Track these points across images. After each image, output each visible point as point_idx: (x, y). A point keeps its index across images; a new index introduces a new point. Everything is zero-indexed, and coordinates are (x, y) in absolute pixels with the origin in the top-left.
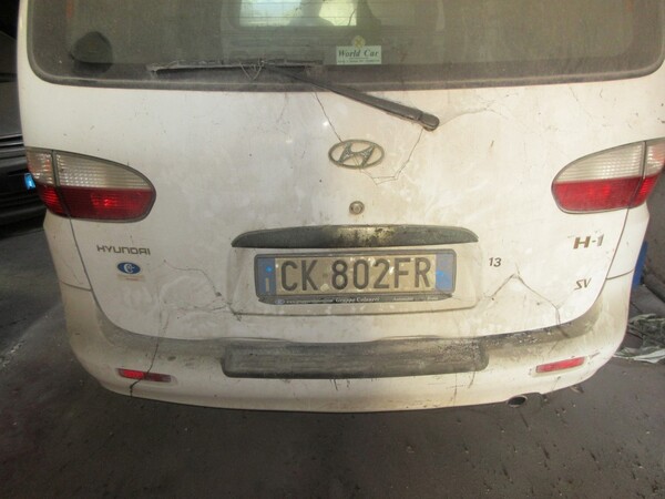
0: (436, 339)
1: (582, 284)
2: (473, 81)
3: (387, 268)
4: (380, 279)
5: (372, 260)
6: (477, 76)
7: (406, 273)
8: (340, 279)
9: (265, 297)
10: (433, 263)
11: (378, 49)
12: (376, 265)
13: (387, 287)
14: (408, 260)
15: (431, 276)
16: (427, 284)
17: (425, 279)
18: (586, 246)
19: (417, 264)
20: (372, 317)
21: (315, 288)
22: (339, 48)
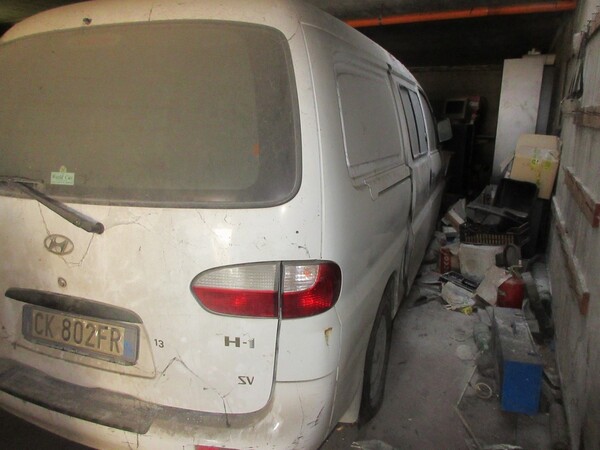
0: (134, 398)
1: (247, 381)
2: (127, 201)
3: (93, 332)
4: (89, 339)
5: (85, 323)
6: (129, 198)
7: (104, 338)
8: (66, 332)
9: (27, 335)
10: (123, 334)
11: (72, 175)
12: (88, 327)
13: (93, 346)
14: (106, 328)
15: (121, 344)
16: (118, 351)
17: (117, 346)
18: (238, 345)
19: (112, 333)
20: (85, 368)
21: (52, 336)
22: (53, 173)
